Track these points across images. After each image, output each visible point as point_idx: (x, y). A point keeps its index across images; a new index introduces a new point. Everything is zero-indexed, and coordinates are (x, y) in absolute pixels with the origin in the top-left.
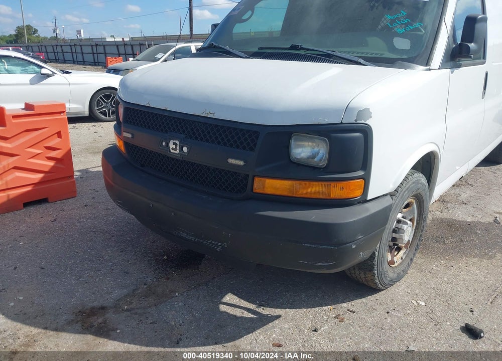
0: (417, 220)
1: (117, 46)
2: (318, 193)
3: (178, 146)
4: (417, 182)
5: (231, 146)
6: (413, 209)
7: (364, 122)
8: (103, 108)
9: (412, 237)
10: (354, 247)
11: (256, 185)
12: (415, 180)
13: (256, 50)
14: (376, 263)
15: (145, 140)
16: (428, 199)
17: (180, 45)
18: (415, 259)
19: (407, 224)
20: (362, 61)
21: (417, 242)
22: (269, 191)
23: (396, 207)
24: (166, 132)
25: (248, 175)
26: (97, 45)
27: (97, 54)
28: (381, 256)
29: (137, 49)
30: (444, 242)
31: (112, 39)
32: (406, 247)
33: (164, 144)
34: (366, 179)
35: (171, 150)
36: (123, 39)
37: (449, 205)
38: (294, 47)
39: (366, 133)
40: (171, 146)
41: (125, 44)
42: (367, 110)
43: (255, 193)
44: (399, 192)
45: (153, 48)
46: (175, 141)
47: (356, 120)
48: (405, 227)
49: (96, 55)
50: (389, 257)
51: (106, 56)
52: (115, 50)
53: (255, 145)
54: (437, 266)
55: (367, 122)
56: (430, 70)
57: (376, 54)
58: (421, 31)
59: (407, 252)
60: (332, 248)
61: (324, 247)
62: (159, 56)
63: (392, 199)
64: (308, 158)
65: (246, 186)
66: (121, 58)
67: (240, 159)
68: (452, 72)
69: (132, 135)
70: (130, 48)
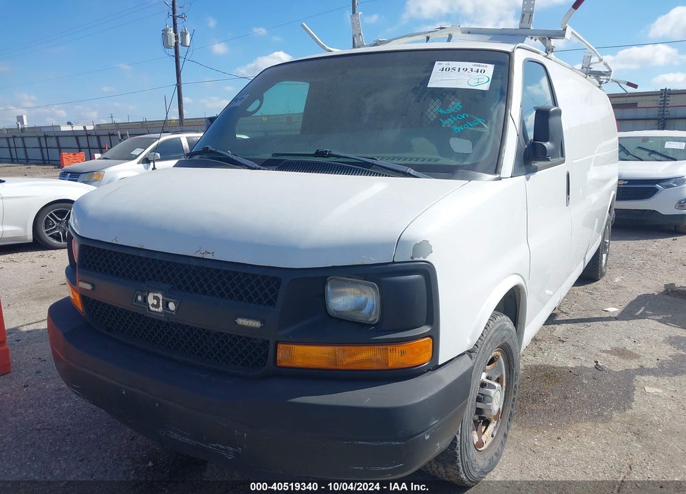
0: (507, 379)
1: (77, 137)
2: (370, 360)
3: (161, 301)
4: (501, 328)
5: (241, 298)
6: (500, 363)
7: (423, 259)
8: (55, 229)
9: (502, 403)
10: (427, 437)
11: (280, 355)
12: (498, 325)
13: (268, 156)
14: (459, 452)
15: (113, 292)
16: (517, 347)
17: (166, 137)
18: (510, 434)
19: (494, 387)
20: (412, 172)
21: (509, 409)
22: (299, 362)
23: (478, 367)
24: (143, 280)
25: (268, 342)
26: (46, 137)
27: (47, 148)
28: (465, 441)
29: (105, 142)
30: (544, 401)
31: (69, 128)
32: (496, 418)
33: (140, 298)
34: (434, 337)
35: (151, 307)
36: (85, 127)
37: (542, 346)
38: (319, 154)
39: (428, 273)
40: (151, 300)
41: (87, 134)
42: (426, 242)
43: (280, 367)
44: (479, 346)
45: (129, 140)
46: (156, 295)
47: (412, 258)
48: (492, 392)
49: (45, 150)
50: (475, 437)
51: (60, 152)
52: (73, 142)
53: (276, 297)
54: (539, 440)
55: (427, 259)
56: (500, 179)
57: (430, 160)
58: (483, 127)
59: (499, 425)
60: (398, 443)
61: (385, 443)
62: (136, 152)
63: (471, 358)
64: (353, 310)
65: (266, 356)
66: (83, 154)
67: (255, 319)
68: (528, 179)
69: (93, 285)
70: (95, 139)
